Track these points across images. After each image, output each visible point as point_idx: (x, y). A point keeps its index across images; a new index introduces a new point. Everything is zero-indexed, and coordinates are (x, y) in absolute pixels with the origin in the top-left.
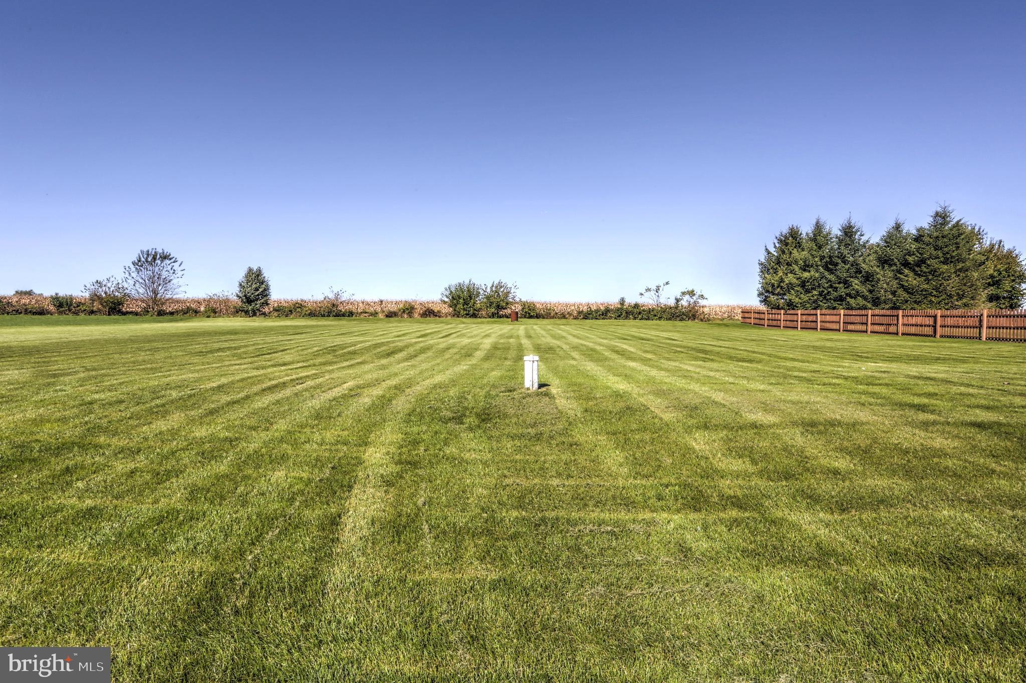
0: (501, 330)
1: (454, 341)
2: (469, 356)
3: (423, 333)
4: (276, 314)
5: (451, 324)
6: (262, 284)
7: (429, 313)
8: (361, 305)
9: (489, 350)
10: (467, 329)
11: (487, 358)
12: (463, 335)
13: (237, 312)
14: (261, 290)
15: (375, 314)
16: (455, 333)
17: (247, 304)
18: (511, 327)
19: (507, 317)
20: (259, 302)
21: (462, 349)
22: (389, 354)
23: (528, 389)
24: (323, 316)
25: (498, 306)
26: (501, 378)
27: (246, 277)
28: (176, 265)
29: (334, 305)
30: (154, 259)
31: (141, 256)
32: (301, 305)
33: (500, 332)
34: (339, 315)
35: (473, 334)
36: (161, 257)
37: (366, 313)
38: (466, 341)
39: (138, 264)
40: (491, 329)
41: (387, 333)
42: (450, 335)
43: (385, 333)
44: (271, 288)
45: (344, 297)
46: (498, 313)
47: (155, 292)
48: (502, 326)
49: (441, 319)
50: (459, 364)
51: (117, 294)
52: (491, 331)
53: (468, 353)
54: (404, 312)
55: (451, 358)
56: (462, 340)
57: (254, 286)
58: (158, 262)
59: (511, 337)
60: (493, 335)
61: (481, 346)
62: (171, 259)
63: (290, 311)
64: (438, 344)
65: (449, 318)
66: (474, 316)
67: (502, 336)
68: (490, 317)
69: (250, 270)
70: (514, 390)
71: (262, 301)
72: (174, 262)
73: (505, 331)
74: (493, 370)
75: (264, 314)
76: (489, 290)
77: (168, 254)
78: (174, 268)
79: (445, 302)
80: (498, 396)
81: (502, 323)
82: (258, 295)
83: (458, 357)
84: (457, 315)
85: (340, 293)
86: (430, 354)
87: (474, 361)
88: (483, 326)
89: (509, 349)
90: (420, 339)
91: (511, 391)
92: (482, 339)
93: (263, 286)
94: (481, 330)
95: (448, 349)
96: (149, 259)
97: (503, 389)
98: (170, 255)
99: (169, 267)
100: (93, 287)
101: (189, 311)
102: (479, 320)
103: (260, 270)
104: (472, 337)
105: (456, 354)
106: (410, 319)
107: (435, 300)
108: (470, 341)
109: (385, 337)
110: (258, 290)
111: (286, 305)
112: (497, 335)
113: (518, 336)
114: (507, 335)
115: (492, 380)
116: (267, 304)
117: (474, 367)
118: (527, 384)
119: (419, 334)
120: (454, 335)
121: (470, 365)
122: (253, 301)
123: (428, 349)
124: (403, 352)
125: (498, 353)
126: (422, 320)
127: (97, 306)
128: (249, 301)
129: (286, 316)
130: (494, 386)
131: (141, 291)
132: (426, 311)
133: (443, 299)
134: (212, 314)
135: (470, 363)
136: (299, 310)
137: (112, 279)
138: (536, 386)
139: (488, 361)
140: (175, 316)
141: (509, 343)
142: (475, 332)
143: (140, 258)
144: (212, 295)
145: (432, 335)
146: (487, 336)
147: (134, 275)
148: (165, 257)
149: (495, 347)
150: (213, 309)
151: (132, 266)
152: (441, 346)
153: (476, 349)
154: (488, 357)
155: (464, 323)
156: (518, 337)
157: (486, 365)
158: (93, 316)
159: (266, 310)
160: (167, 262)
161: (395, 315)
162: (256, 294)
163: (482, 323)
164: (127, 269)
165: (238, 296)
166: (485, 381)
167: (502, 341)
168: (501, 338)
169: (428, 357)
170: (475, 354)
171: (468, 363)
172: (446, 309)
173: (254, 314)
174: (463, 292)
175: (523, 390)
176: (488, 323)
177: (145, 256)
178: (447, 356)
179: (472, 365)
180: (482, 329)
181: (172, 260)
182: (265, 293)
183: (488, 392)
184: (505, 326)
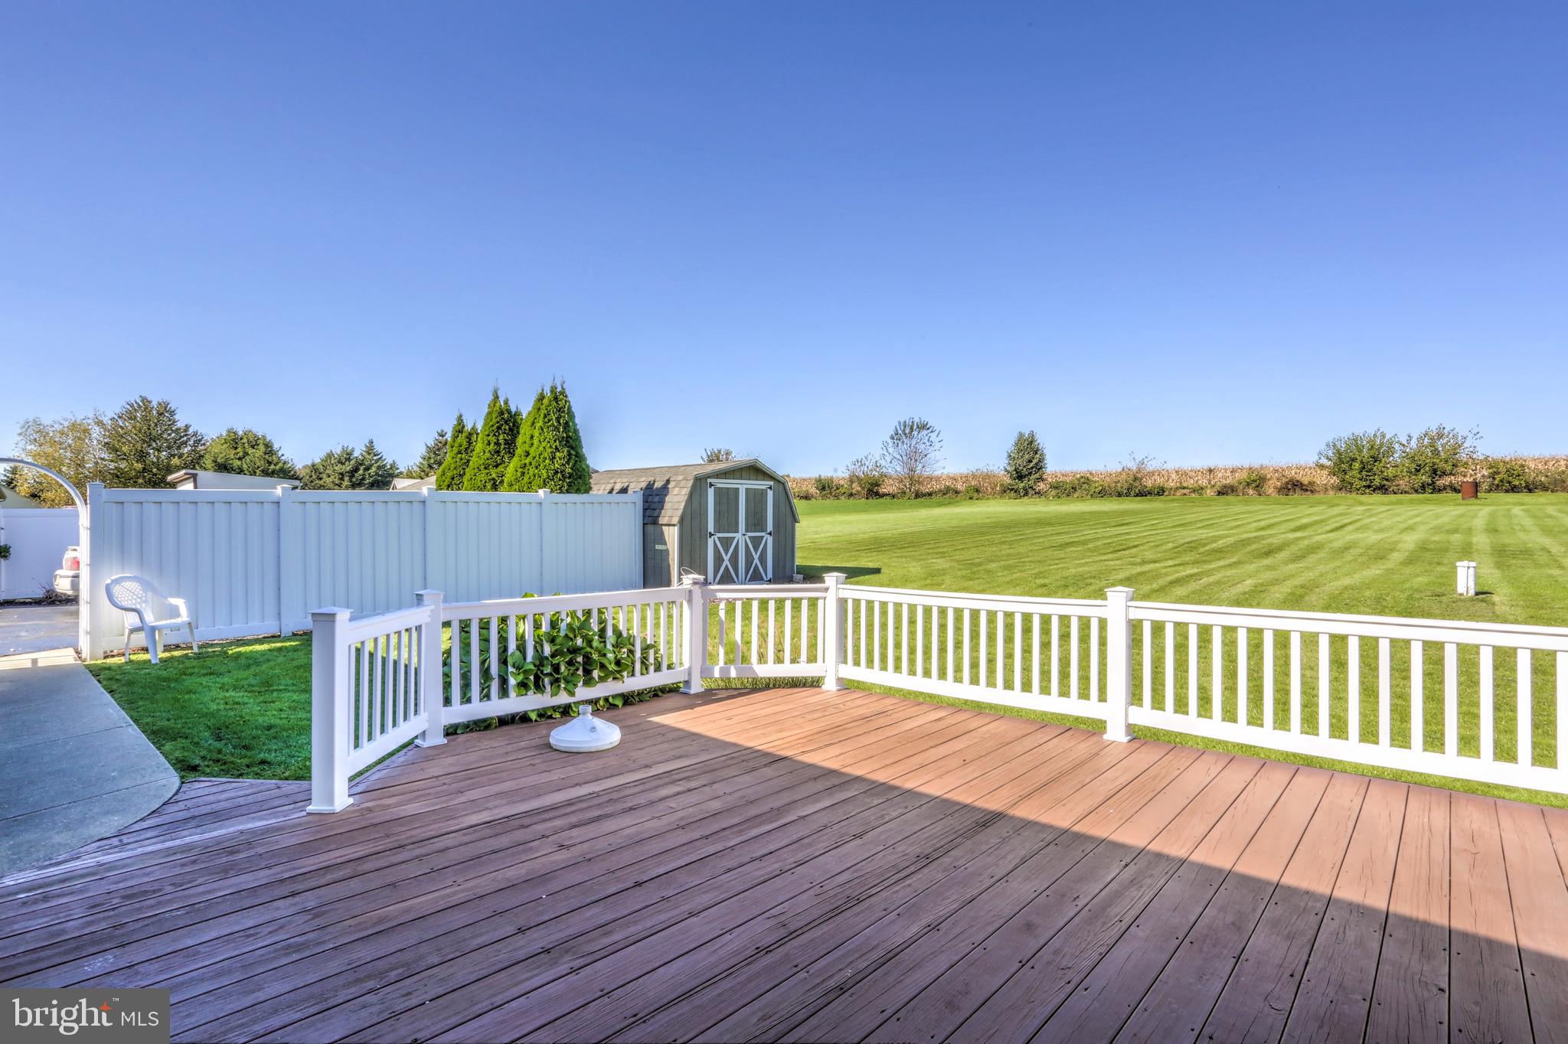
0: (1438, 517)
1: (1352, 537)
2: (1381, 559)
3: (1298, 523)
4: (1054, 492)
5: (1338, 505)
6: (1036, 453)
7: (1293, 487)
8: (1174, 476)
9: (1413, 551)
10: (1371, 516)
11: (1409, 561)
12: (1364, 528)
13: (1006, 491)
14: (1035, 461)
15: (1199, 490)
16: (1351, 523)
17: (1017, 481)
18: (1461, 510)
19: (1456, 490)
20: (1033, 477)
21: (1369, 549)
22: (1268, 553)
23: (1461, 595)
24: (1120, 495)
25: (1435, 471)
26: (1428, 584)
27: (1017, 444)
28: (933, 436)
29: (1136, 479)
30: (912, 429)
31: (898, 427)
32: (1088, 479)
33: (1435, 522)
34: (1143, 494)
35: (1383, 526)
36: (918, 427)
37: (1184, 488)
38: (1374, 538)
39: (896, 437)
40: (1417, 516)
41: (1243, 524)
42: (1342, 527)
43: (1239, 523)
44: (1047, 457)
45: (1151, 466)
46: (1433, 483)
47: (912, 470)
48: (1439, 510)
49: (1317, 496)
50: (1368, 568)
51: (874, 473)
52: (1418, 519)
53: (1379, 554)
54: (1248, 484)
55: (1355, 560)
56: (1365, 535)
57: (1027, 457)
58: (915, 433)
59: (1456, 531)
60: (1422, 528)
61: (1400, 546)
62: (928, 429)
63: (1073, 488)
64: (1330, 542)
65: (1331, 493)
66: (1383, 489)
67: (1437, 529)
68: (1416, 491)
69: (1021, 435)
70: (1444, 595)
71: (1037, 476)
72: (932, 432)
73: (1445, 520)
74: (1418, 576)
75: (1039, 493)
76: (1414, 444)
77: (925, 423)
78: (931, 439)
79: (1322, 467)
80: (1422, 599)
81: (1442, 503)
82: (1032, 468)
83: (1364, 559)
84: (1344, 487)
85: (1145, 461)
86: (1322, 554)
87: (1390, 565)
88: (1400, 509)
89: (1447, 550)
90: (1298, 534)
91: (1438, 596)
92: (1400, 533)
93: (1038, 456)
94: (1399, 519)
95: (1347, 548)
96: (907, 431)
97: (1429, 594)
98: (927, 424)
99: (927, 438)
100: (853, 466)
101: (949, 493)
102: (1392, 497)
103: (1033, 435)
104: (1381, 531)
105: (1361, 555)
106: (1262, 498)
107: (1302, 463)
108: (1379, 536)
109: (1242, 529)
110: (1031, 462)
111: (1068, 480)
112: (1428, 527)
113: (1470, 529)
114: (1447, 528)
115: (1416, 586)
116: (1043, 480)
117: (1390, 571)
118: (1461, 588)
119: (1293, 525)
120: (1351, 528)
121: (1383, 569)
122: (1025, 476)
123: (1318, 548)
124: (1284, 551)
125: (1428, 555)
126: (1283, 498)
127: (856, 487)
128: (1020, 477)
129: (1068, 495)
130: (1418, 590)
131: (899, 469)
132: (1287, 483)
133: (1321, 461)
134: (975, 495)
135: (1384, 567)
136: (1085, 486)
137: (870, 457)
138: (1472, 592)
139: (1411, 566)
140: (934, 499)
141: (1448, 542)
142: (1386, 523)
143: (897, 430)
144: (975, 471)
145: (1314, 528)
146: (1410, 528)
147: (891, 450)
148: (923, 427)
149: (1423, 548)
150: (976, 490)
151: (890, 441)
152: (1337, 544)
153: (1392, 550)
154: (1411, 560)
155: (1362, 504)
156: (1470, 531)
157: (1408, 570)
158: (852, 501)
159: (1041, 486)
160: (925, 432)
161: (1233, 491)
162: (1029, 467)
163: (1400, 503)
164: (885, 446)
165: (1006, 470)
166: (1407, 586)
167: (1436, 538)
168: (1436, 533)
169: (1321, 559)
170: (1389, 557)
171: (1381, 568)
172: (1322, 478)
173: (1026, 494)
174: (1360, 451)
175: (1455, 596)
176: (1411, 502)
177: (902, 428)
178: (1349, 557)
179: (1387, 570)
180: (1398, 515)
181: (929, 431)
182: (1039, 467)
183: (1411, 595)
184: (1447, 508)
